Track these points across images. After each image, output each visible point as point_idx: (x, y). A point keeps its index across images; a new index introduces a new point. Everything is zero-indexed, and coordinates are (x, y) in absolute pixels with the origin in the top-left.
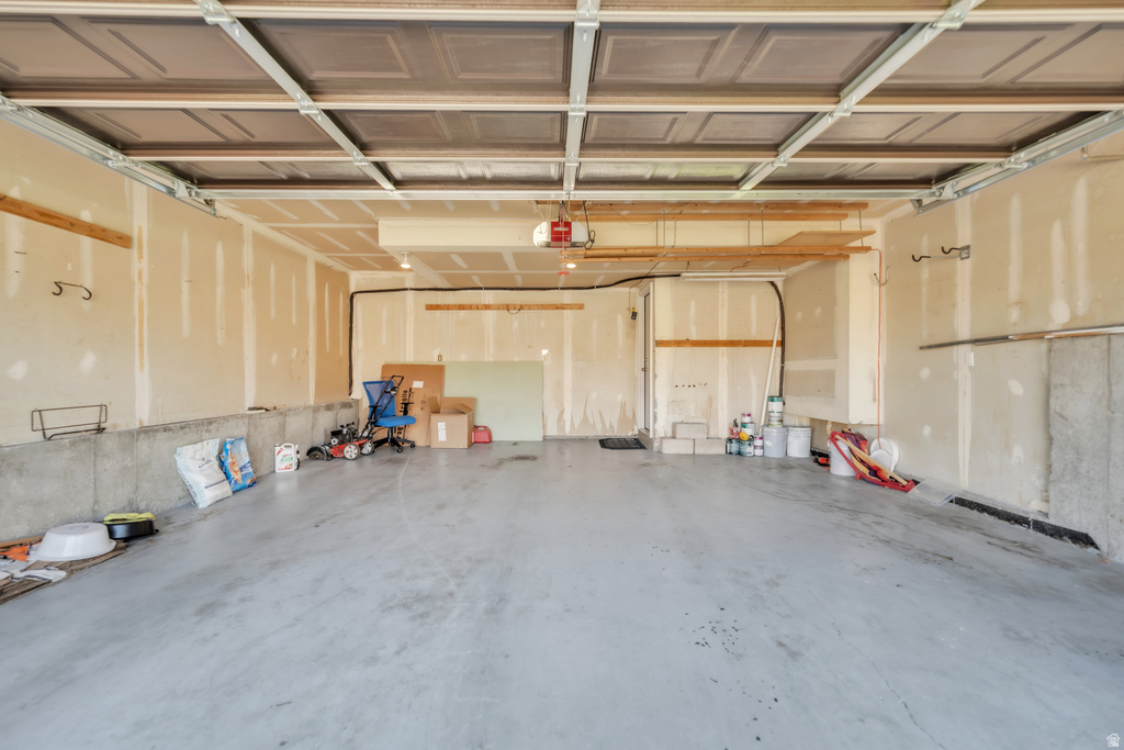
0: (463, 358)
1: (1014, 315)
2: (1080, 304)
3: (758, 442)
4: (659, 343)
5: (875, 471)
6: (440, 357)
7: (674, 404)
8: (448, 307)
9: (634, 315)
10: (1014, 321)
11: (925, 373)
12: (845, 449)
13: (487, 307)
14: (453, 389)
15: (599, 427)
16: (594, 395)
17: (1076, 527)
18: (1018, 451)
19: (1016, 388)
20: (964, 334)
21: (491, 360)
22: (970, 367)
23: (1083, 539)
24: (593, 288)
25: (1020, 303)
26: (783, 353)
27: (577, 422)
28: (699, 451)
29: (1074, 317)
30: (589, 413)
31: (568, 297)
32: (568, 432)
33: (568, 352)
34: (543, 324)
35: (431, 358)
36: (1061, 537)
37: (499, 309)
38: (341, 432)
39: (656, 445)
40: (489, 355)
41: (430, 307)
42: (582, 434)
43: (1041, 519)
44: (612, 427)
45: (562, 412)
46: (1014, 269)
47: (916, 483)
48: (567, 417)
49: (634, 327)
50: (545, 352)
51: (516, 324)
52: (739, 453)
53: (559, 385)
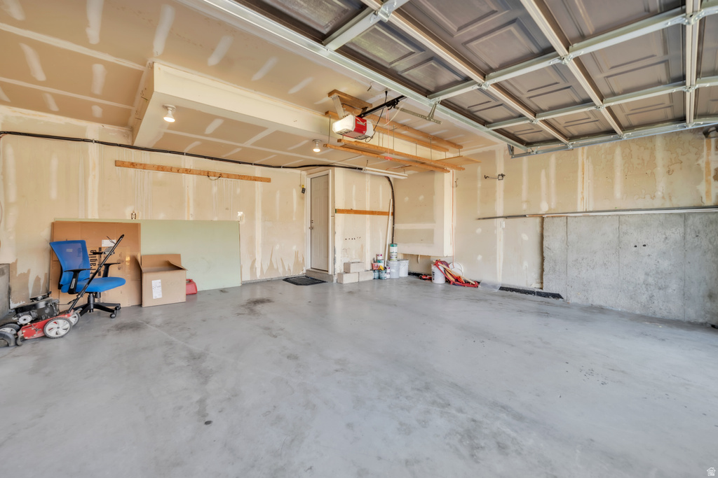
0: (161, 216)
1: (525, 206)
2: (552, 204)
3: (388, 271)
4: (337, 211)
5: (458, 279)
6: (134, 215)
7: (345, 250)
8: (144, 166)
9: (303, 191)
10: (524, 208)
11: (479, 231)
12: (442, 270)
13: (188, 171)
14: (150, 247)
15: (281, 270)
16: (277, 247)
17: (554, 291)
18: (526, 264)
19: (525, 237)
20: (500, 212)
21: (191, 219)
22: (503, 229)
23: (557, 296)
24: (280, 167)
25: (527, 202)
26: (394, 219)
27: (265, 268)
28: (361, 280)
29: (550, 209)
30: (274, 261)
31: (258, 171)
32: (259, 276)
33: (258, 214)
34: (238, 191)
35: (125, 216)
36: (548, 297)
37: (200, 174)
38: (35, 306)
39: (335, 278)
40: (189, 214)
41: (119, 164)
42: (268, 277)
43: (540, 290)
44: (289, 270)
45: (254, 261)
46: (524, 187)
47: (479, 283)
48: (258, 265)
49: (303, 198)
50: (240, 214)
51: (215, 189)
52: (379, 278)
53: (252, 241)
